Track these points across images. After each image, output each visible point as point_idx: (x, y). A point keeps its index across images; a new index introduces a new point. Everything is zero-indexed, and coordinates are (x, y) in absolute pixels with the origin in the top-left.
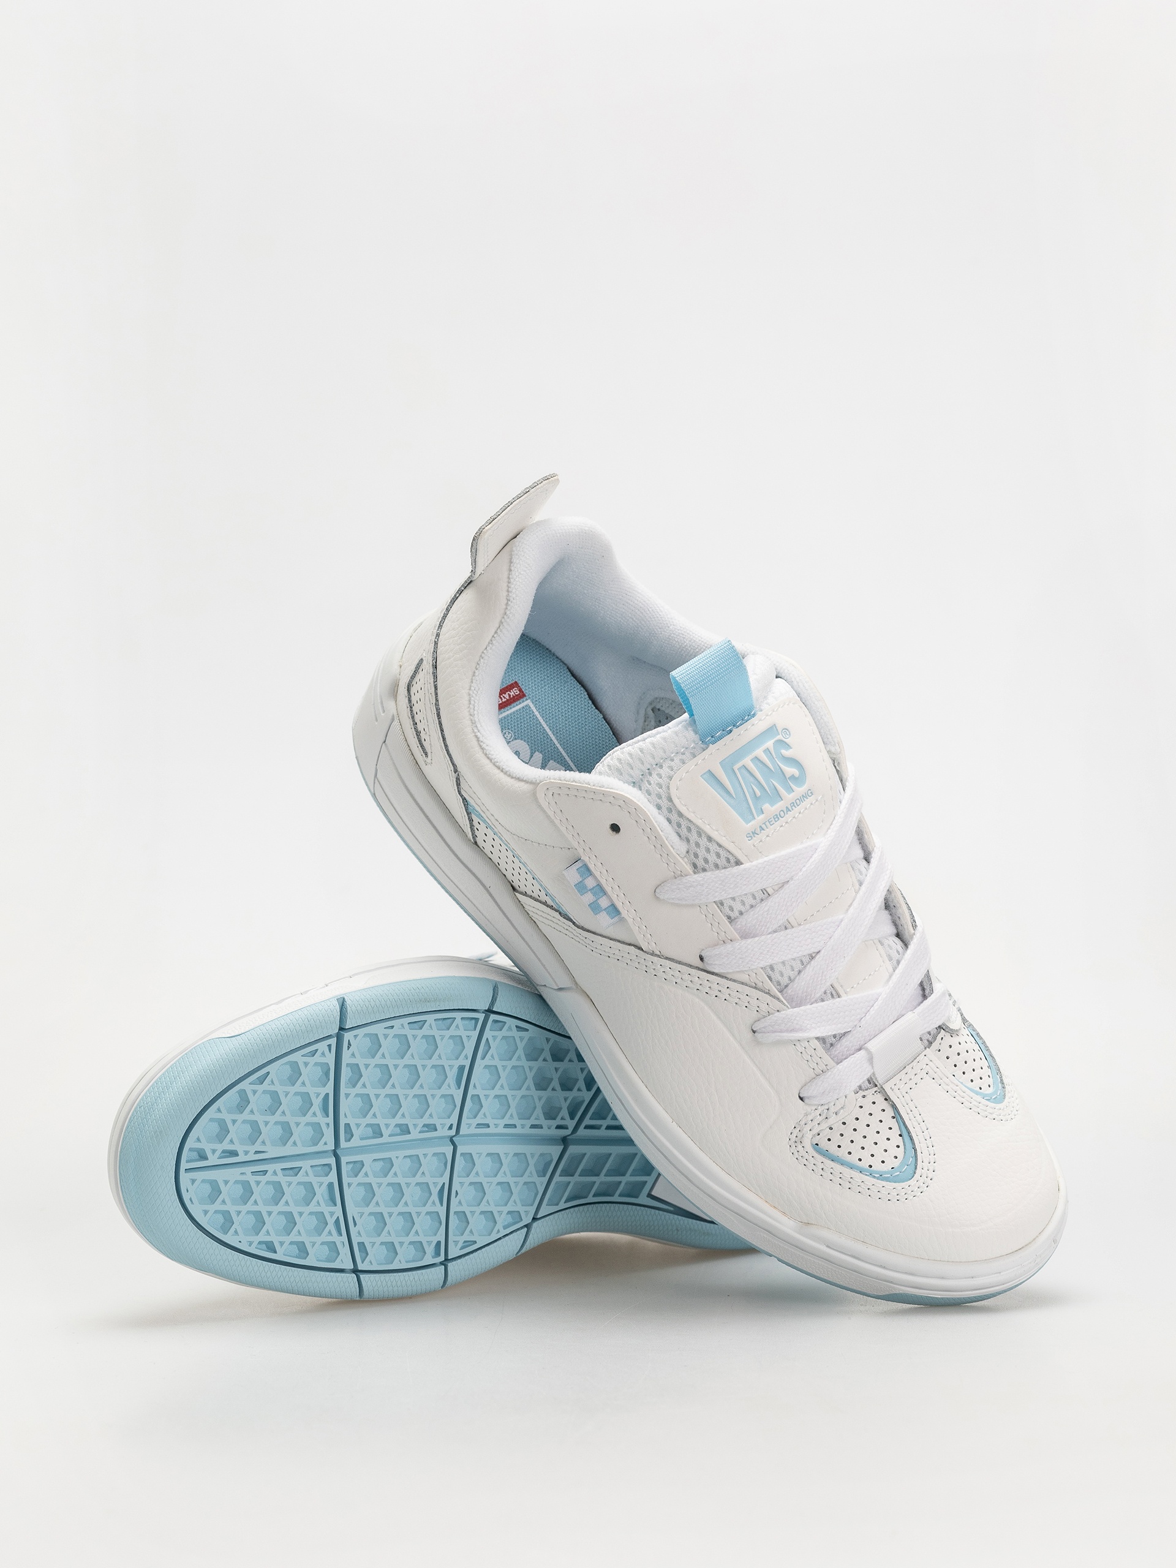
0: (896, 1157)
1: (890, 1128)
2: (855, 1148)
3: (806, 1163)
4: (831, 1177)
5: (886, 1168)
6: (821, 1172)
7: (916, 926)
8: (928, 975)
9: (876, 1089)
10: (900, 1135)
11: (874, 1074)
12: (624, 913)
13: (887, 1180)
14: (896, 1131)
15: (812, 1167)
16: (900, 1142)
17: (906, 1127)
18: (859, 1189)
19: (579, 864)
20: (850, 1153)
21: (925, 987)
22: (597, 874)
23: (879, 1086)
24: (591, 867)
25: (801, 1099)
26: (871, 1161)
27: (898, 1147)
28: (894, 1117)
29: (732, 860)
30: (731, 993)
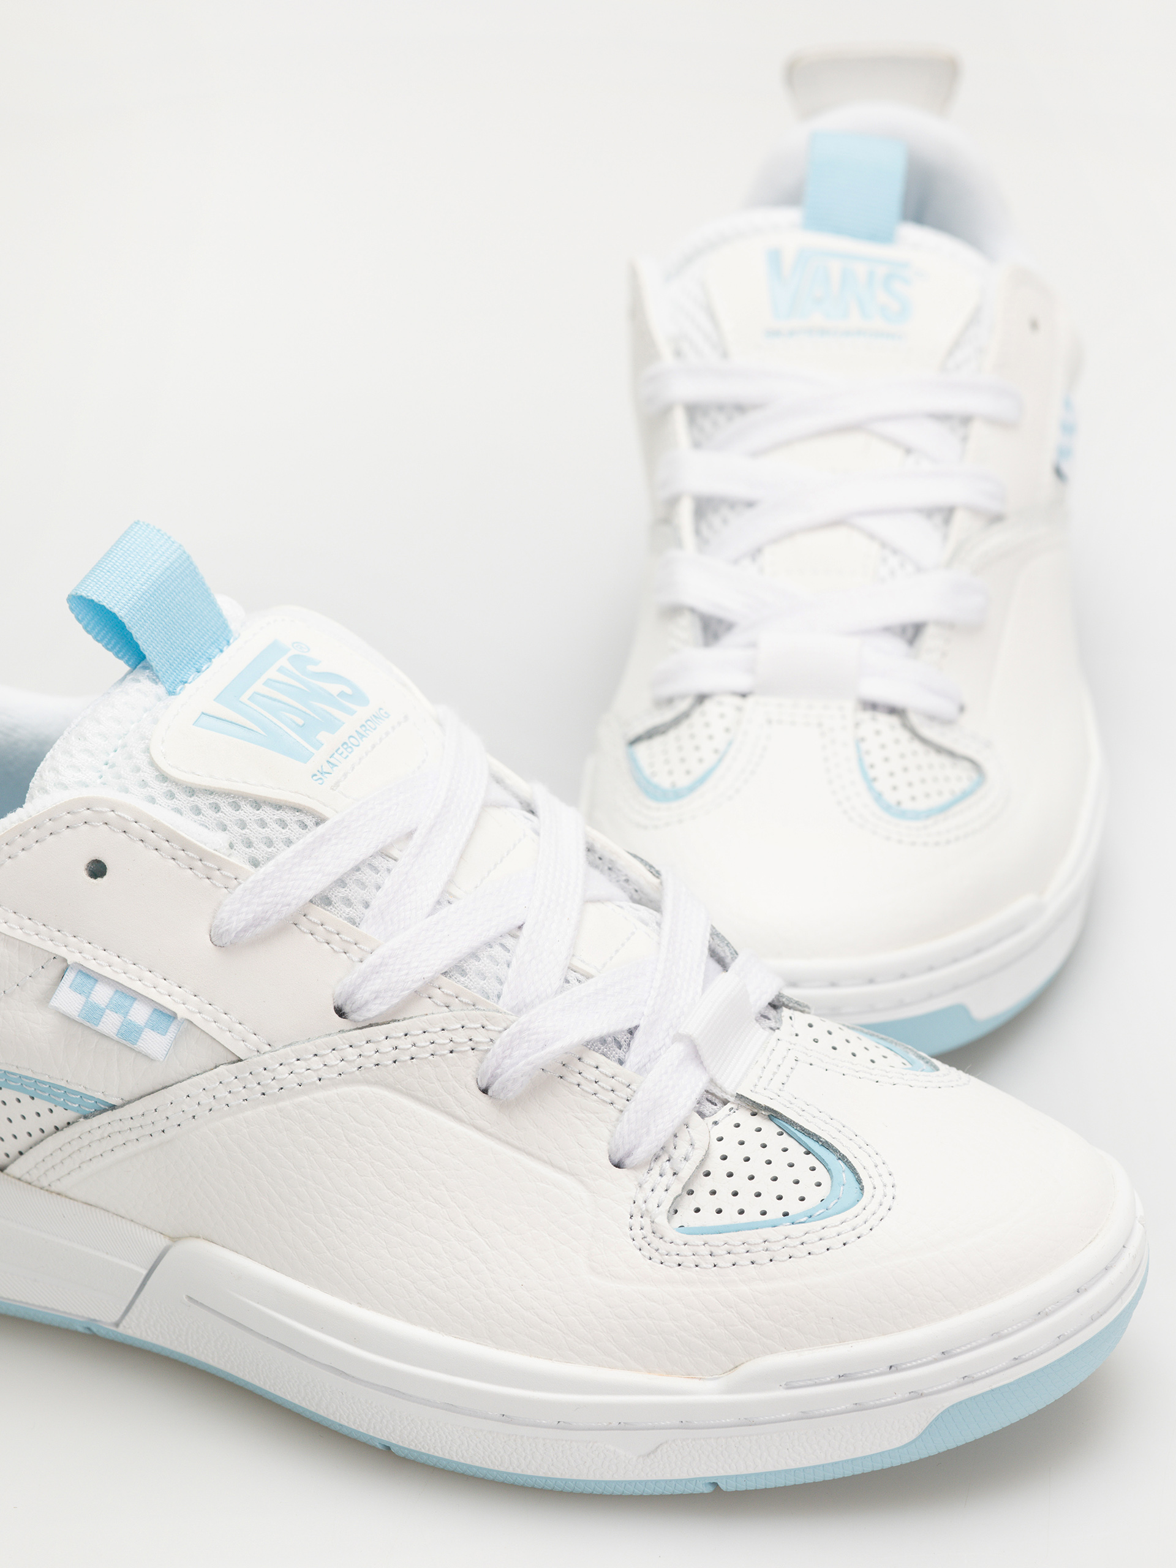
0: (819, 1184)
1: (785, 1150)
2: (746, 1200)
3: (679, 1259)
4: (732, 1258)
5: (812, 1201)
6: (713, 1260)
7: (658, 872)
8: (715, 934)
9: (729, 1106)
10: (808, 1153)
11: (712, 1081)
12: (181, 1012)
13: (821, 1217)
14: (796, 1151)
15: (689, 1261)
16: (811, 1160)
17: (810, 1134)
18: (788, 1251)
19: (70, 976)
20: (741, 1212)
21: (722, 954)
22: (106, 972)
23: (732, 1099)
24: (92, 965)
25: (618, 1165)
26: (783, 1206)
27: (813, 1169)
28: (781, 1134)
29: (309, 821)
30: (415, 1039)
